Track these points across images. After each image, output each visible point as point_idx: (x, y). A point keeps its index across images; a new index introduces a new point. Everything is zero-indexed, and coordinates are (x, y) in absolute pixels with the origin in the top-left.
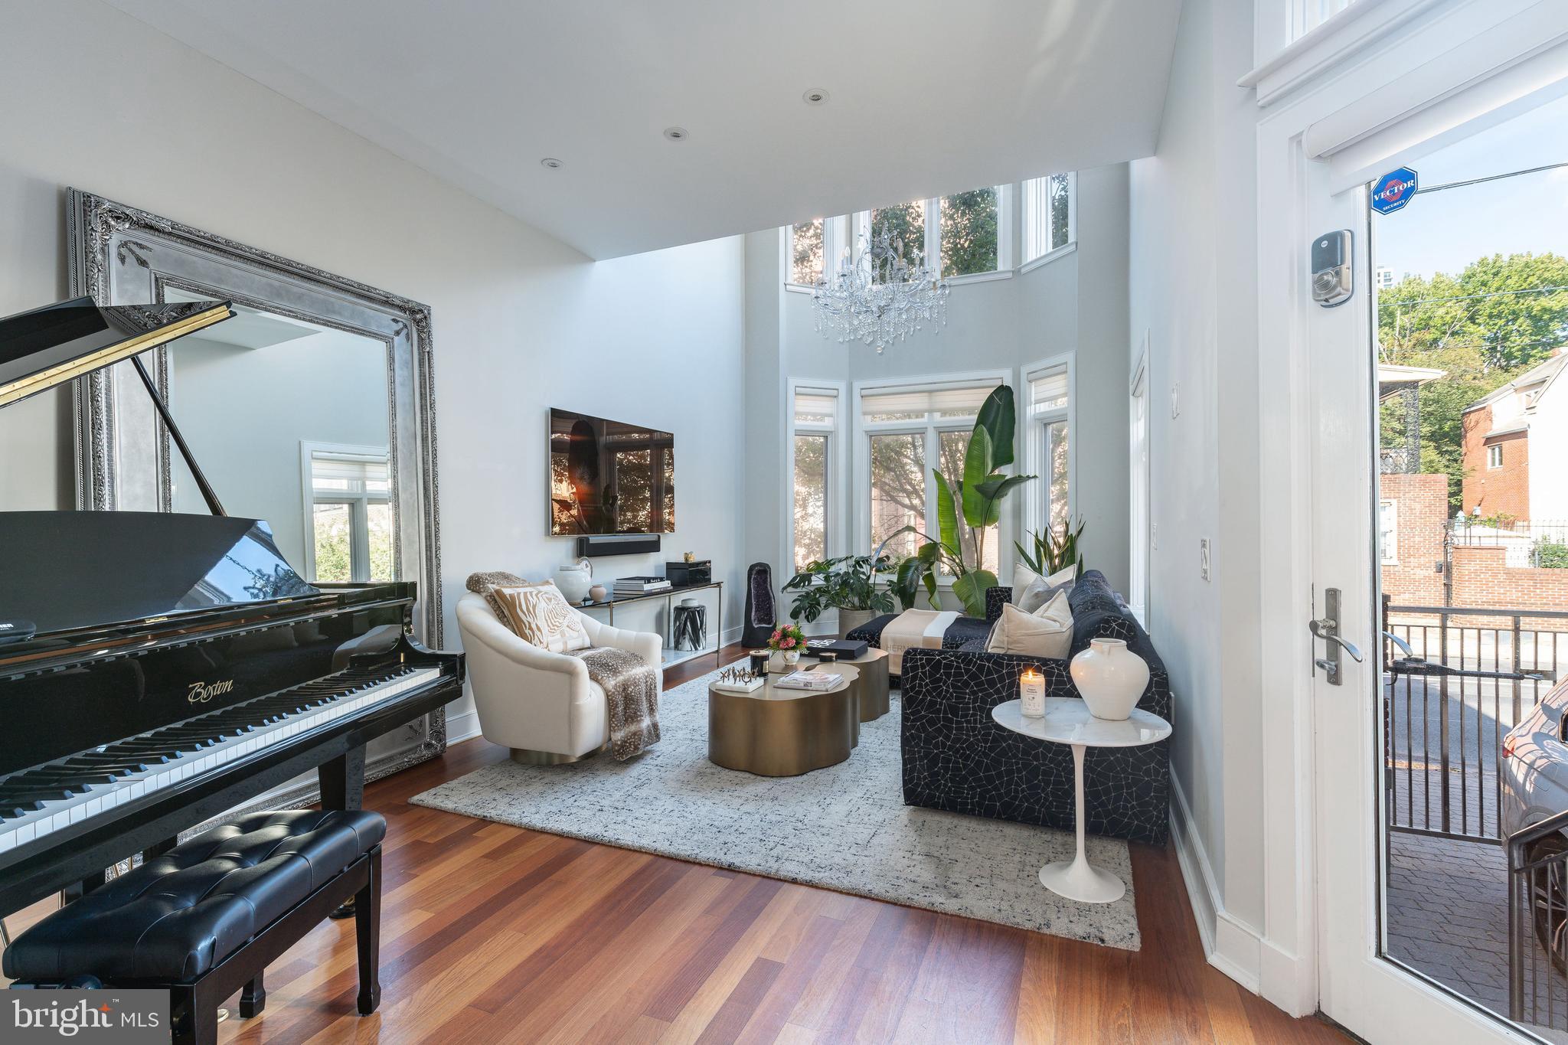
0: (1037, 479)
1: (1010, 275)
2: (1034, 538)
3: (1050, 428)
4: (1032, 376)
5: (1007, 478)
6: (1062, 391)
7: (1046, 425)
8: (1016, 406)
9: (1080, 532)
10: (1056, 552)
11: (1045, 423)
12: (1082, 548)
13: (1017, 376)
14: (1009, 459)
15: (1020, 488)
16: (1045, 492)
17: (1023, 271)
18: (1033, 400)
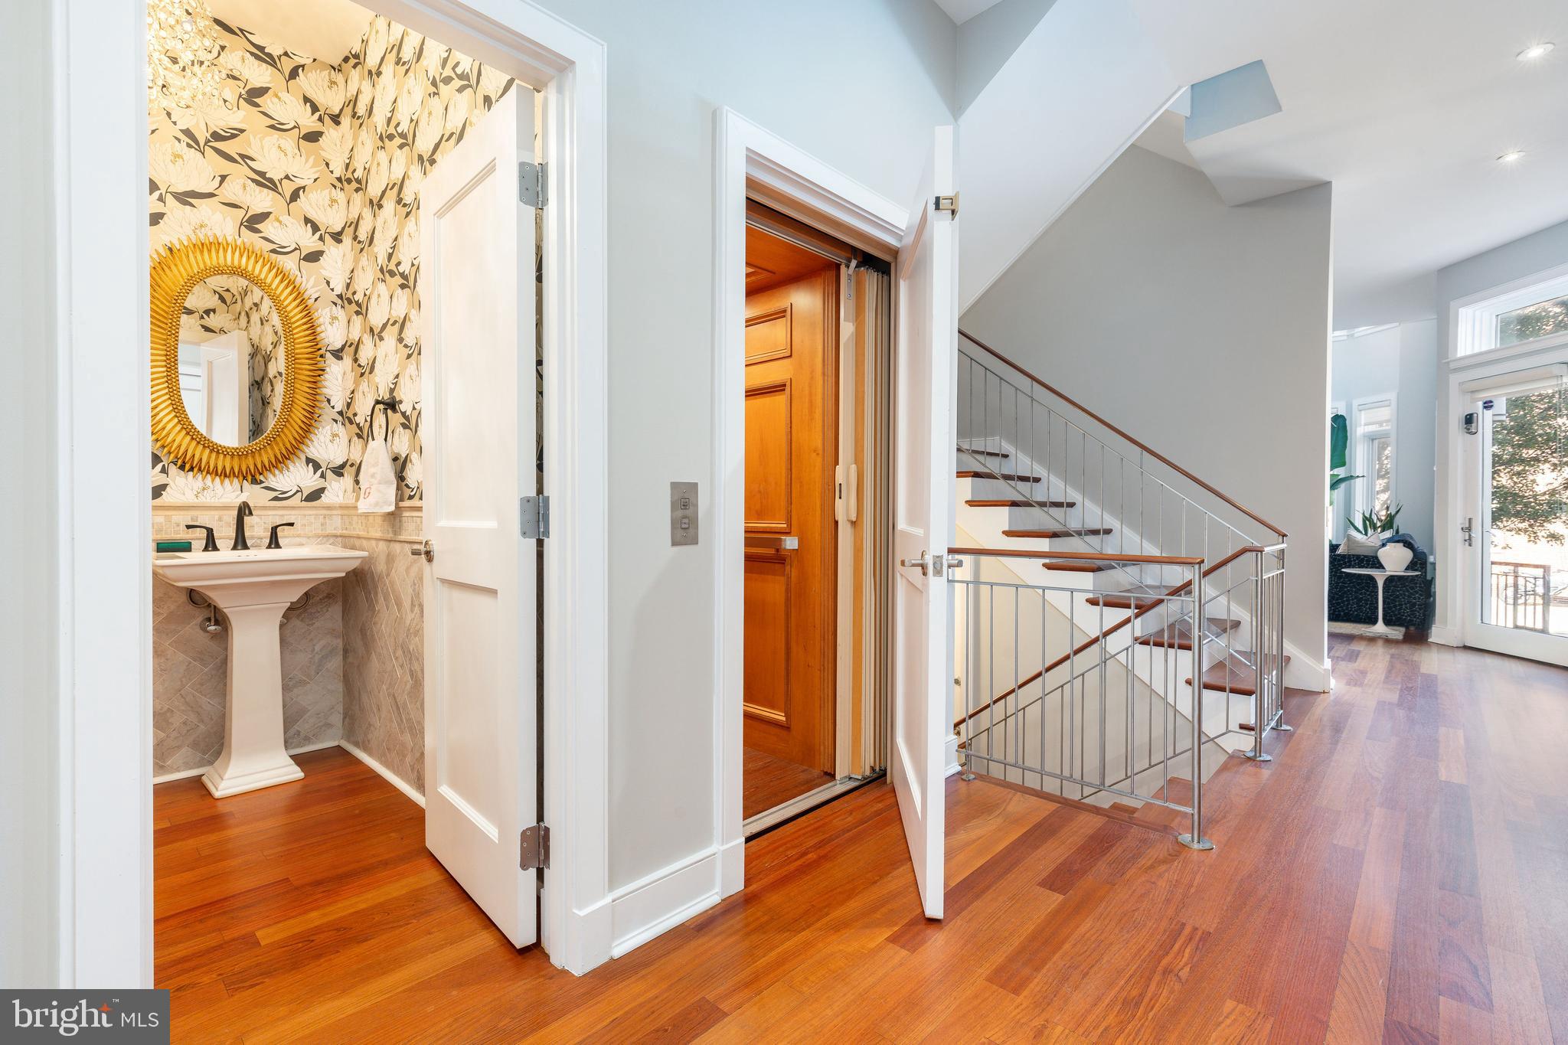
0: (1365, 478)
1: (1345, 338)
2: (1361, 516)
3: (1376, 442)
4: (1360, 407)
5: (1340, 477)
6: (1387, 417)
7: (1373, 440)
8: (1348, 428)
9: (1397, 512)
10: (1379, 524)
11: (1372, 438)
12: (1397, 521)
13: (1349, 407)
14: (1343, 464)
15: (1350, 485)
16: (1371, 487)
17: (1356, 335)
18: (1363, 423)
